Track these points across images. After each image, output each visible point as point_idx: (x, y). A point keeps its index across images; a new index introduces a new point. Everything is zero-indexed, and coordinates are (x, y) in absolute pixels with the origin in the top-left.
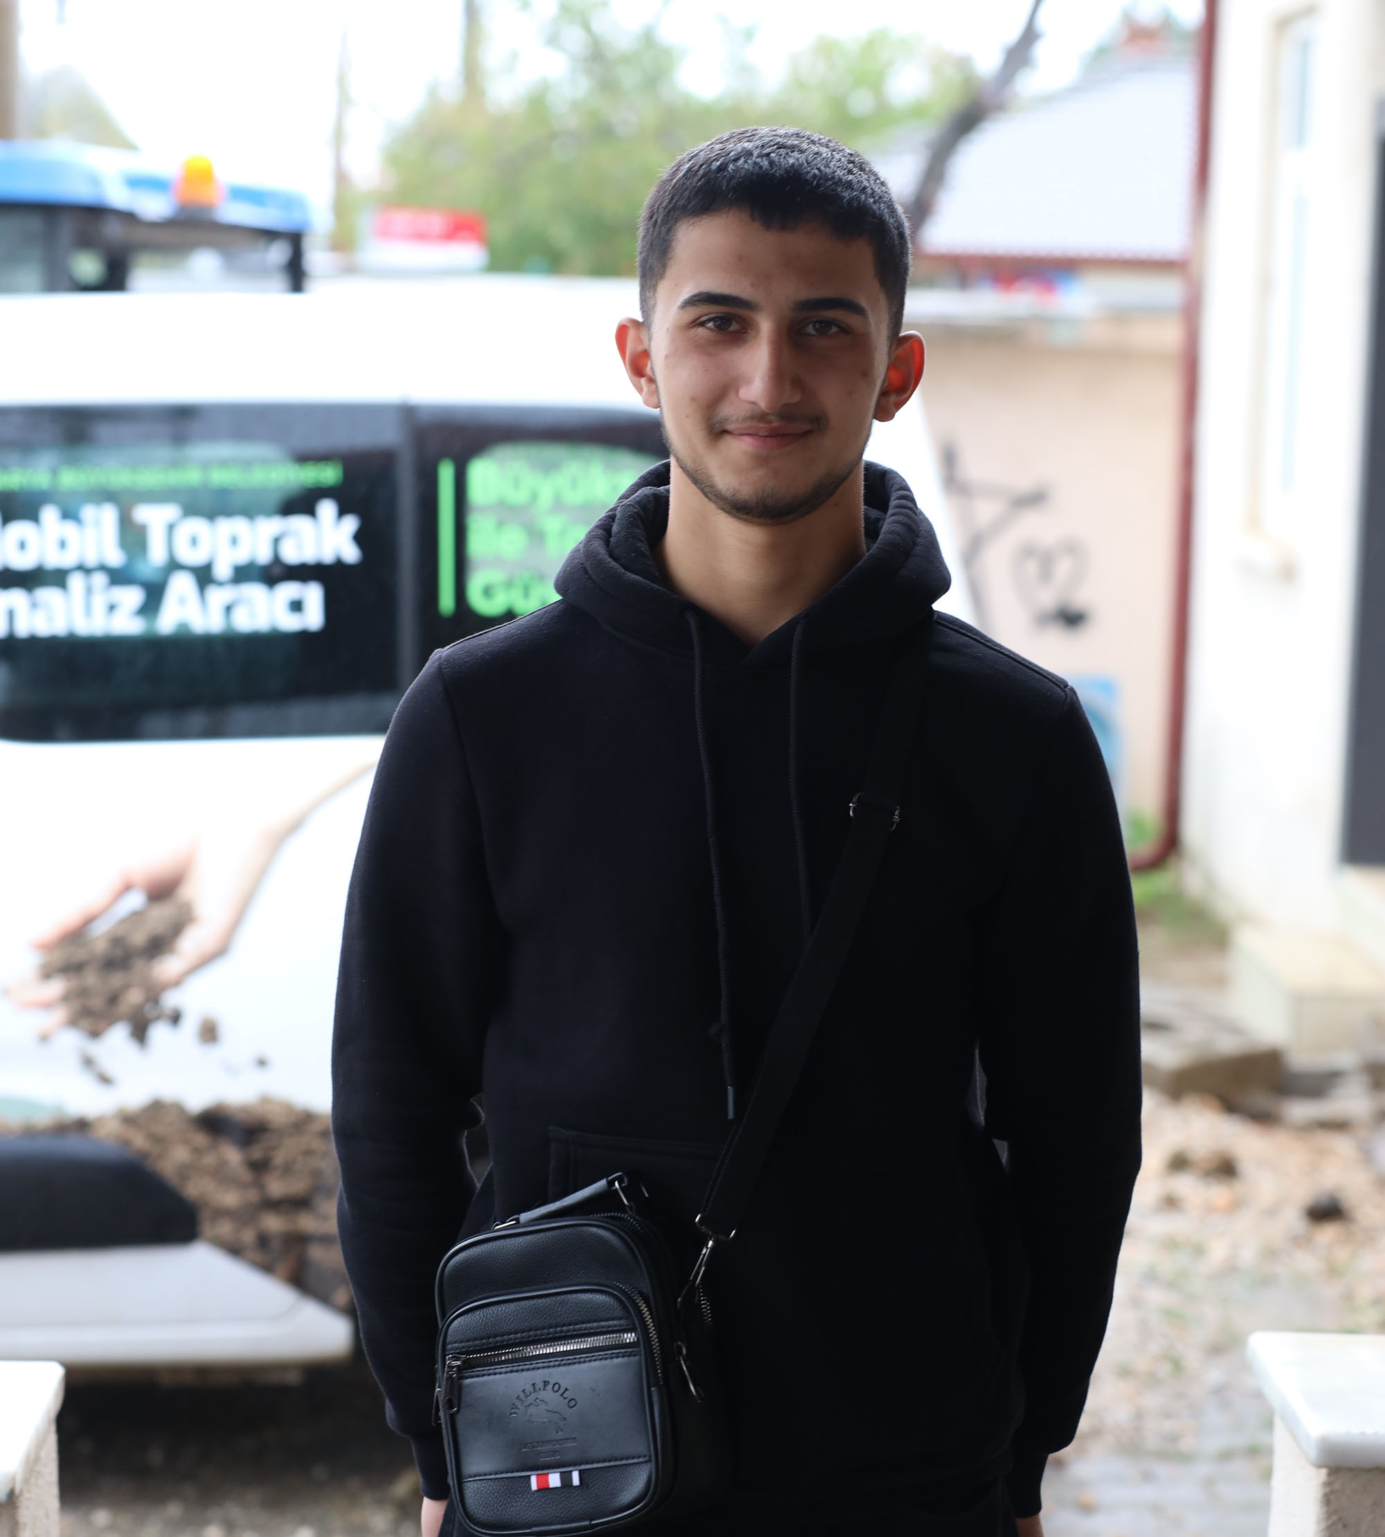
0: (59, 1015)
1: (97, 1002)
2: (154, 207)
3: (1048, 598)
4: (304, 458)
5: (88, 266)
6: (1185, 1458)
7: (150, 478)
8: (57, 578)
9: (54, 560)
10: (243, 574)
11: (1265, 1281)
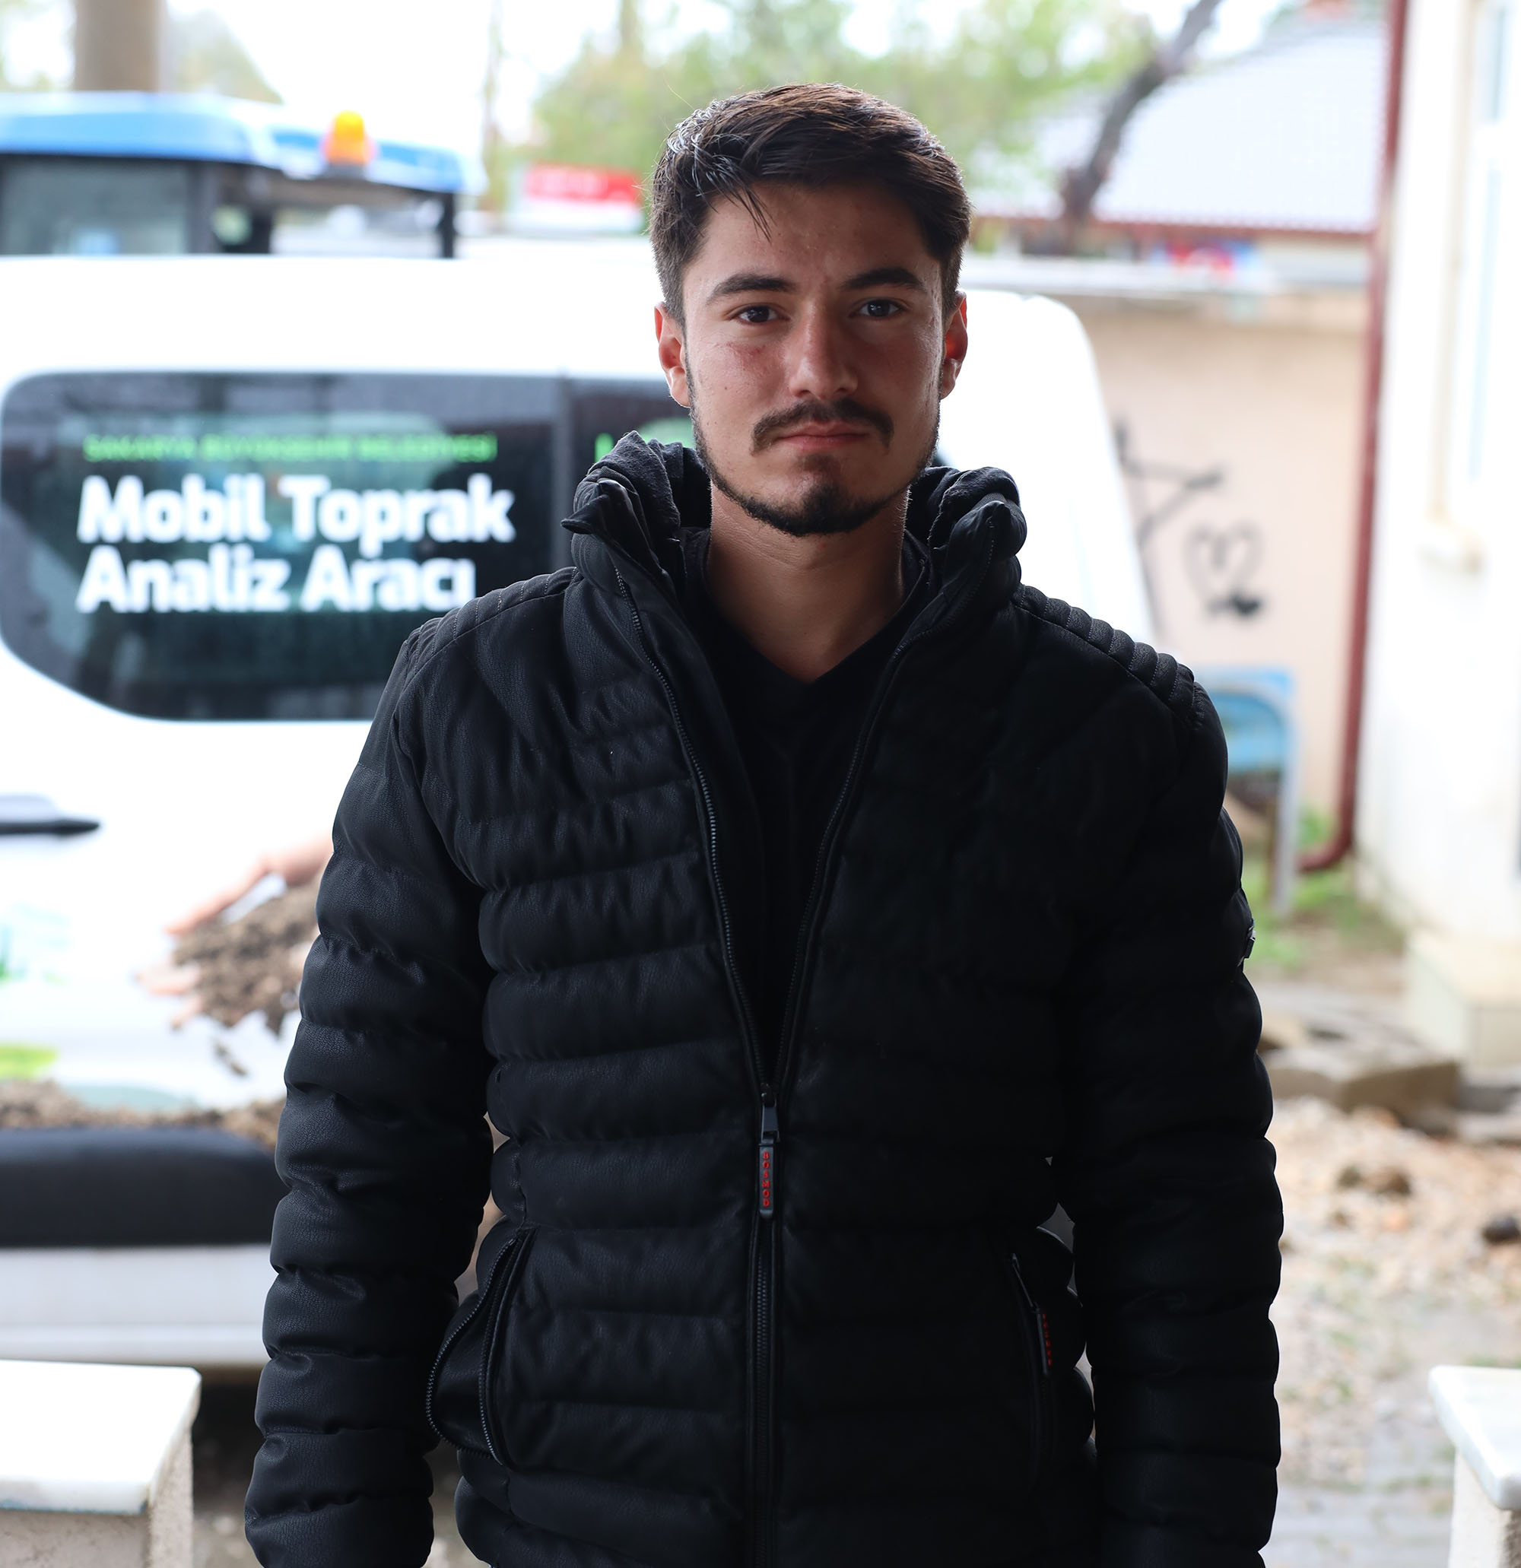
0: (192, 1003)
1: (232, 991)
2: (302, 164)
3: (1221, 585)
4: (457, 430)
5: (232, 224)
6: (1353, 1489)
7: (298, 449)
8: (200, 551)
9: (196, 532)
10: (392, 550)
11: (1439, 1305)
